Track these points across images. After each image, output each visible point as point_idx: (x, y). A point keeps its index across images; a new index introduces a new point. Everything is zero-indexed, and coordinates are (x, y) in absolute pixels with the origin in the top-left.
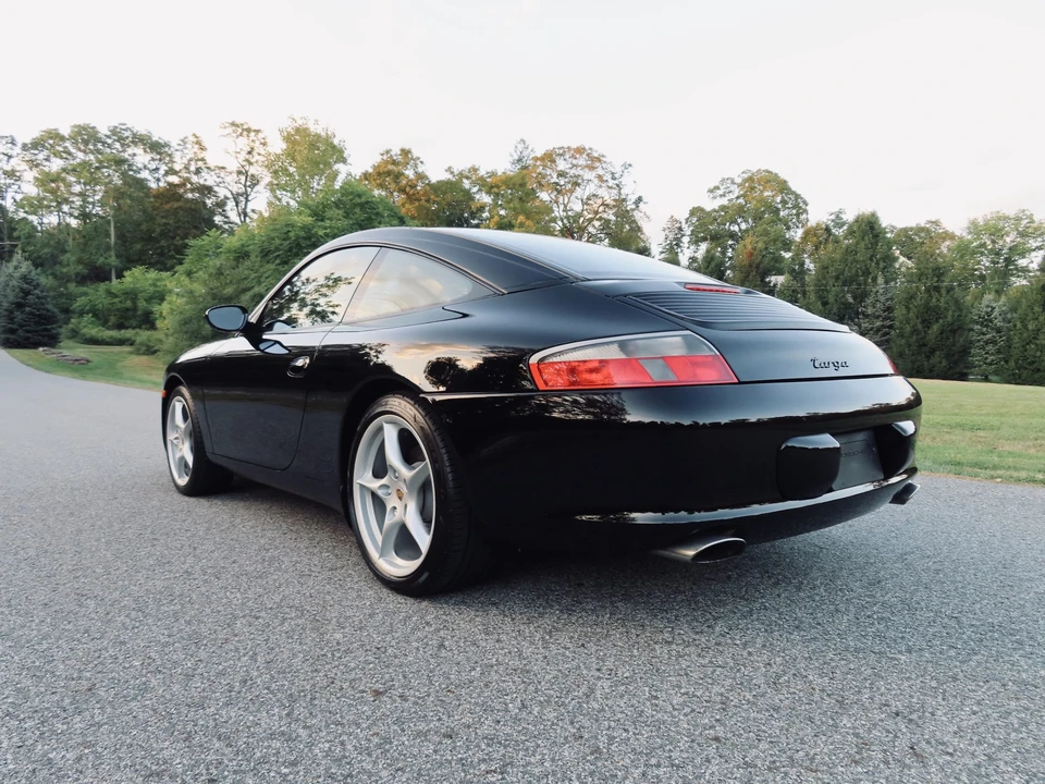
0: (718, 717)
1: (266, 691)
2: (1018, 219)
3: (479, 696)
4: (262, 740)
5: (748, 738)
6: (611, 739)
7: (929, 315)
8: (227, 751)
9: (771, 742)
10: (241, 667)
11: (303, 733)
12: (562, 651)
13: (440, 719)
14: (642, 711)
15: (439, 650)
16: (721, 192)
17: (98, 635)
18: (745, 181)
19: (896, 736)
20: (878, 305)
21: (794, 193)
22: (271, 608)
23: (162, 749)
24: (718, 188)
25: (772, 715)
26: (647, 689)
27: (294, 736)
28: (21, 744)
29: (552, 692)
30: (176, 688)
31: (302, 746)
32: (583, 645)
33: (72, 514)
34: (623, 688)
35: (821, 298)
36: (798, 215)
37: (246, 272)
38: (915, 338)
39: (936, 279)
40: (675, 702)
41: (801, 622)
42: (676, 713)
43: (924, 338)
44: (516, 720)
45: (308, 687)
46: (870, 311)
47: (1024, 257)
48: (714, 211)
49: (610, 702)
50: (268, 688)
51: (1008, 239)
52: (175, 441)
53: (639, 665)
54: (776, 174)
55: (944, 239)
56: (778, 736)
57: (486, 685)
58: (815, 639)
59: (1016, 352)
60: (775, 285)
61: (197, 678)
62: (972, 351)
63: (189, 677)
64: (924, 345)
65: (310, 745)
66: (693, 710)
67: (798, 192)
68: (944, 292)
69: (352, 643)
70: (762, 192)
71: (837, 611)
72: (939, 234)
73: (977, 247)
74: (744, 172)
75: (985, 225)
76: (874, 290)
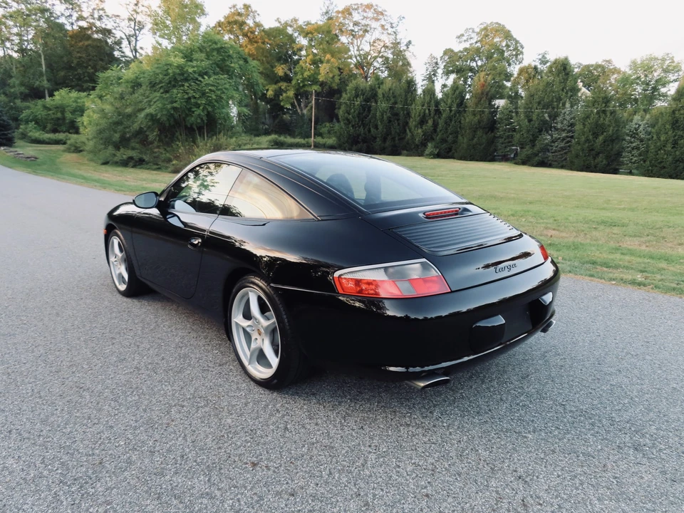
0: (429, 480)
1: (195, 464)
2: (664, 60)
3: (307, 466)
4: (197, 498)
5: (443, 495)
6: (374, 495)
7: (597, 129)
8: (181, 506)
9: (454, 497)
10: (179, 445)
11: (218, 493)
12: (351, 431)
13: (287, 483)
14: (391, 476)
15: (285, 432)
16: (465, 38)
17: (96, 421)
18: (482, 30)
19: (516, 493)
20: (565, 122)
21: (515, 39)
22: (190, 399)
23: (147, 505)
24: (463, 35)
25: (456, 479)
26: (394, 460)
27: (213, 495)
28: (73, 503)
29: (345, 463)
30: (147, 461)
31: (218, 503)
32: (362, 427)
33: (58, 314)
34: (382, 460)
35: (527, 116)
36: (517, 55)
37: (140, 98)
38: (587, 145)
39: (604, 105)
40: (408, 470)
41: (481, 409)
42: (408, 477)
43: (593, 145)
44: (327, 483)
45: (217, 460)
46: (559, 126)
47: (665, 87)
48: (460, 52)
49: (375, 470)
50: (195, 461)
51: (656, 74)
52: (115, 263)
53: (391, 442)
54: (503, 26)
55: (613, 73)
56: (458, 493)
57: (311, 458)
58: (486, 422)
59: (651, 155)
60: (498, 107)
61: (157, 454)
62: (623, 154)
63: (152, 453)
64: (593, 150)
65: (223, 502)
66: (417, 476)
67: (518, 39)
68: (608, 114)
69: (237, 427)
70: (493, 38)
71: (501, 400)
72: (610, 70)
73: (635, 79)
74: (481, 24)
75: (641, 64)
76: (563, 111)
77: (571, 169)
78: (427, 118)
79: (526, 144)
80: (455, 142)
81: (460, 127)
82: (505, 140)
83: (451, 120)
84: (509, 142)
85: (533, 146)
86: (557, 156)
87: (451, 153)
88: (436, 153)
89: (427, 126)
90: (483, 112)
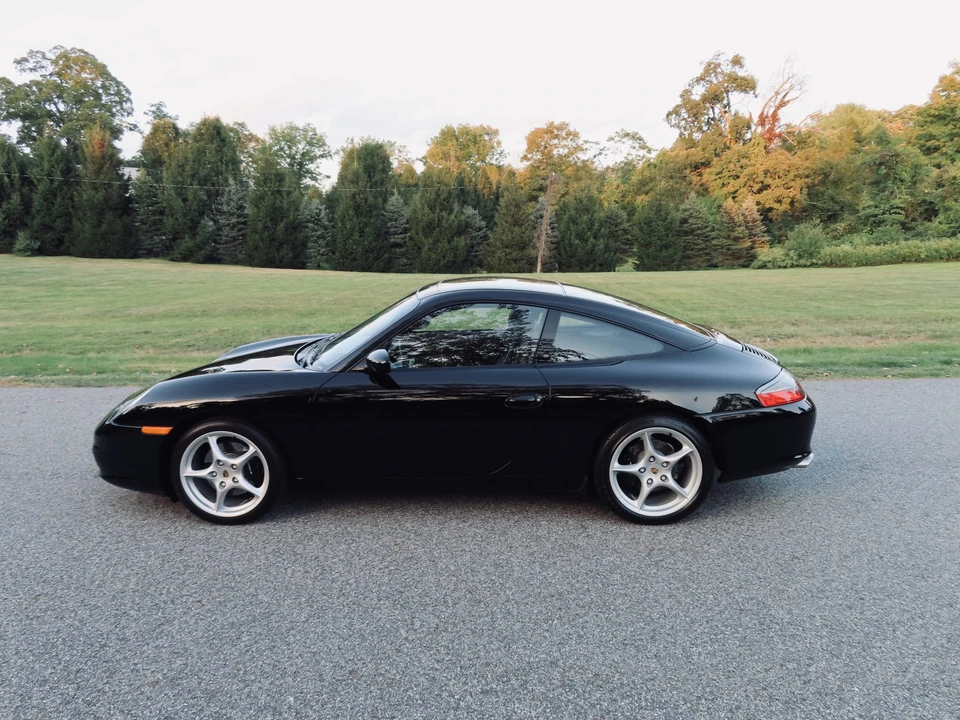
2: (305, 130)
7: (276, 214)
16: (31, 65)
18: (59, 57)
20: (232, 204)
21: (114, 79)
24: (25, 60)
35: (179, 194)
36: (120, 103)
38: (266, 233)
39: (278, 184)
43: (273, 234)
46: (225, 208)
47: (312, 163)
48: (26, 85)
51: (301, 147)
54: (93, 56)
55: (250, 140)
59: (340, 245)
60: (129, 179)
62: (309, 245)
64: (274, 240)
67: (119, 79)
68: (285, 195)
70: (79, 73)
72: (246, 136)
73: (278, 150)
74: (55, 48)
75: (283, 132)
76: (227, 189)
77: (251, 265)
78: (8, 191)
79: (184, 233)
80: (67, 229)
81: (73, 207)
82: (150, 226)
83: (55, 196)
84: (158, 230)
85: (194, 235)
86: (229, 248)
87: (62, 248)
88: (36, 247)
89: (9, 203)
90: (110, 186)
